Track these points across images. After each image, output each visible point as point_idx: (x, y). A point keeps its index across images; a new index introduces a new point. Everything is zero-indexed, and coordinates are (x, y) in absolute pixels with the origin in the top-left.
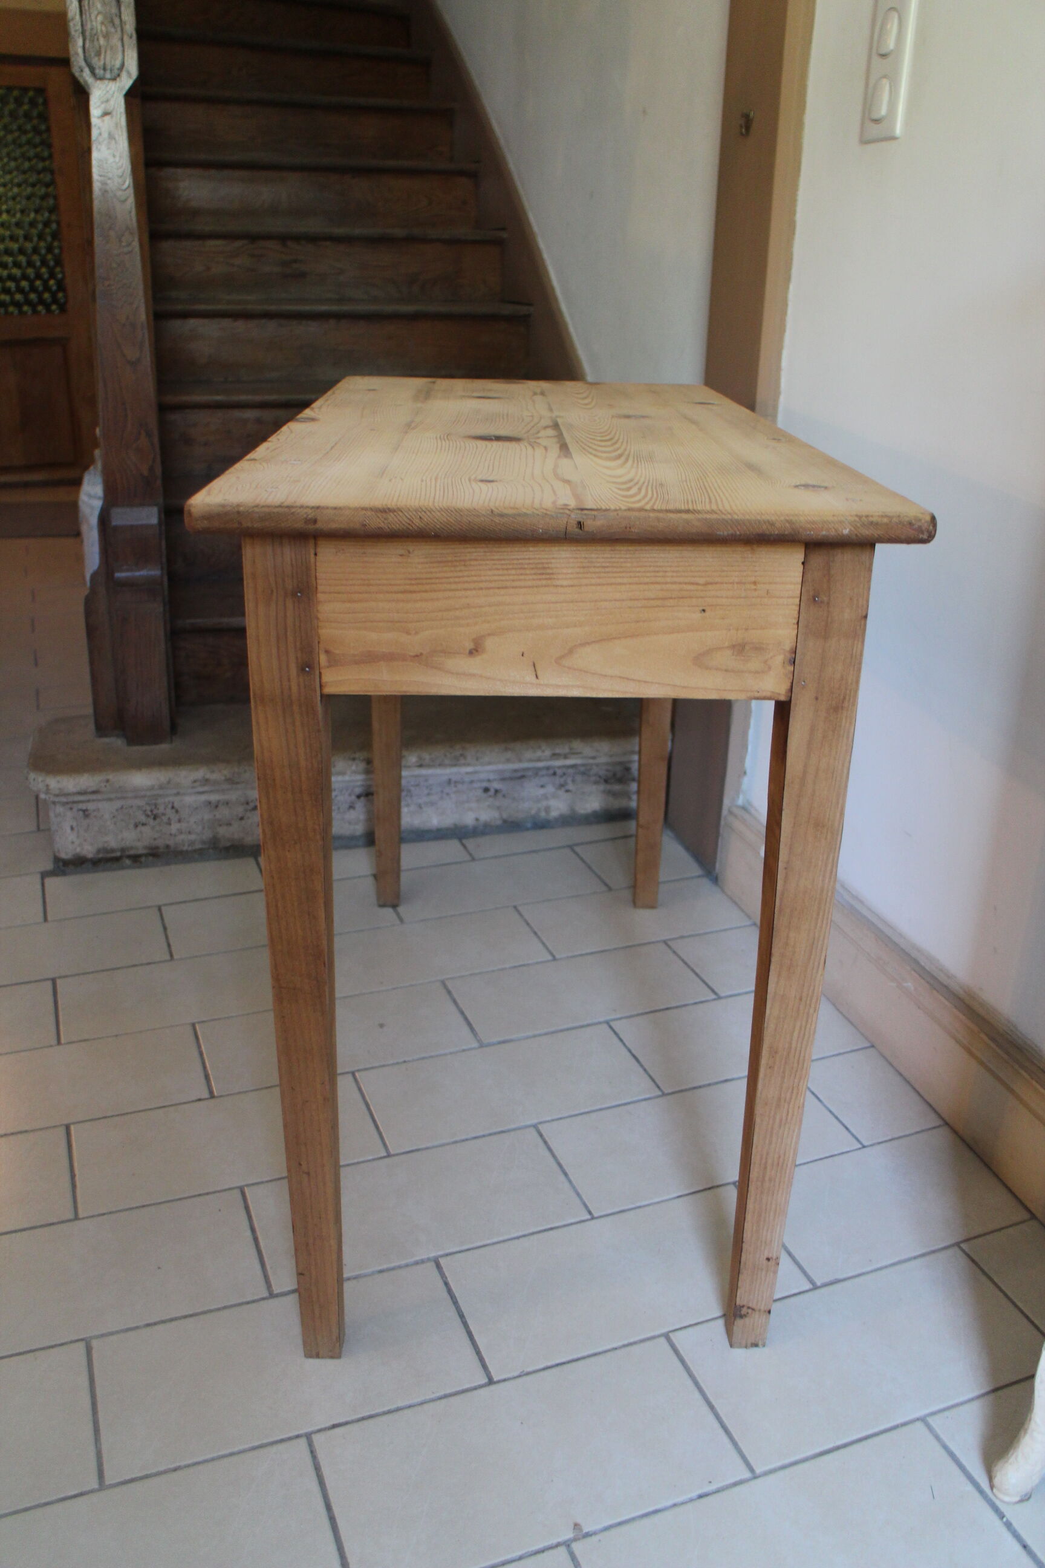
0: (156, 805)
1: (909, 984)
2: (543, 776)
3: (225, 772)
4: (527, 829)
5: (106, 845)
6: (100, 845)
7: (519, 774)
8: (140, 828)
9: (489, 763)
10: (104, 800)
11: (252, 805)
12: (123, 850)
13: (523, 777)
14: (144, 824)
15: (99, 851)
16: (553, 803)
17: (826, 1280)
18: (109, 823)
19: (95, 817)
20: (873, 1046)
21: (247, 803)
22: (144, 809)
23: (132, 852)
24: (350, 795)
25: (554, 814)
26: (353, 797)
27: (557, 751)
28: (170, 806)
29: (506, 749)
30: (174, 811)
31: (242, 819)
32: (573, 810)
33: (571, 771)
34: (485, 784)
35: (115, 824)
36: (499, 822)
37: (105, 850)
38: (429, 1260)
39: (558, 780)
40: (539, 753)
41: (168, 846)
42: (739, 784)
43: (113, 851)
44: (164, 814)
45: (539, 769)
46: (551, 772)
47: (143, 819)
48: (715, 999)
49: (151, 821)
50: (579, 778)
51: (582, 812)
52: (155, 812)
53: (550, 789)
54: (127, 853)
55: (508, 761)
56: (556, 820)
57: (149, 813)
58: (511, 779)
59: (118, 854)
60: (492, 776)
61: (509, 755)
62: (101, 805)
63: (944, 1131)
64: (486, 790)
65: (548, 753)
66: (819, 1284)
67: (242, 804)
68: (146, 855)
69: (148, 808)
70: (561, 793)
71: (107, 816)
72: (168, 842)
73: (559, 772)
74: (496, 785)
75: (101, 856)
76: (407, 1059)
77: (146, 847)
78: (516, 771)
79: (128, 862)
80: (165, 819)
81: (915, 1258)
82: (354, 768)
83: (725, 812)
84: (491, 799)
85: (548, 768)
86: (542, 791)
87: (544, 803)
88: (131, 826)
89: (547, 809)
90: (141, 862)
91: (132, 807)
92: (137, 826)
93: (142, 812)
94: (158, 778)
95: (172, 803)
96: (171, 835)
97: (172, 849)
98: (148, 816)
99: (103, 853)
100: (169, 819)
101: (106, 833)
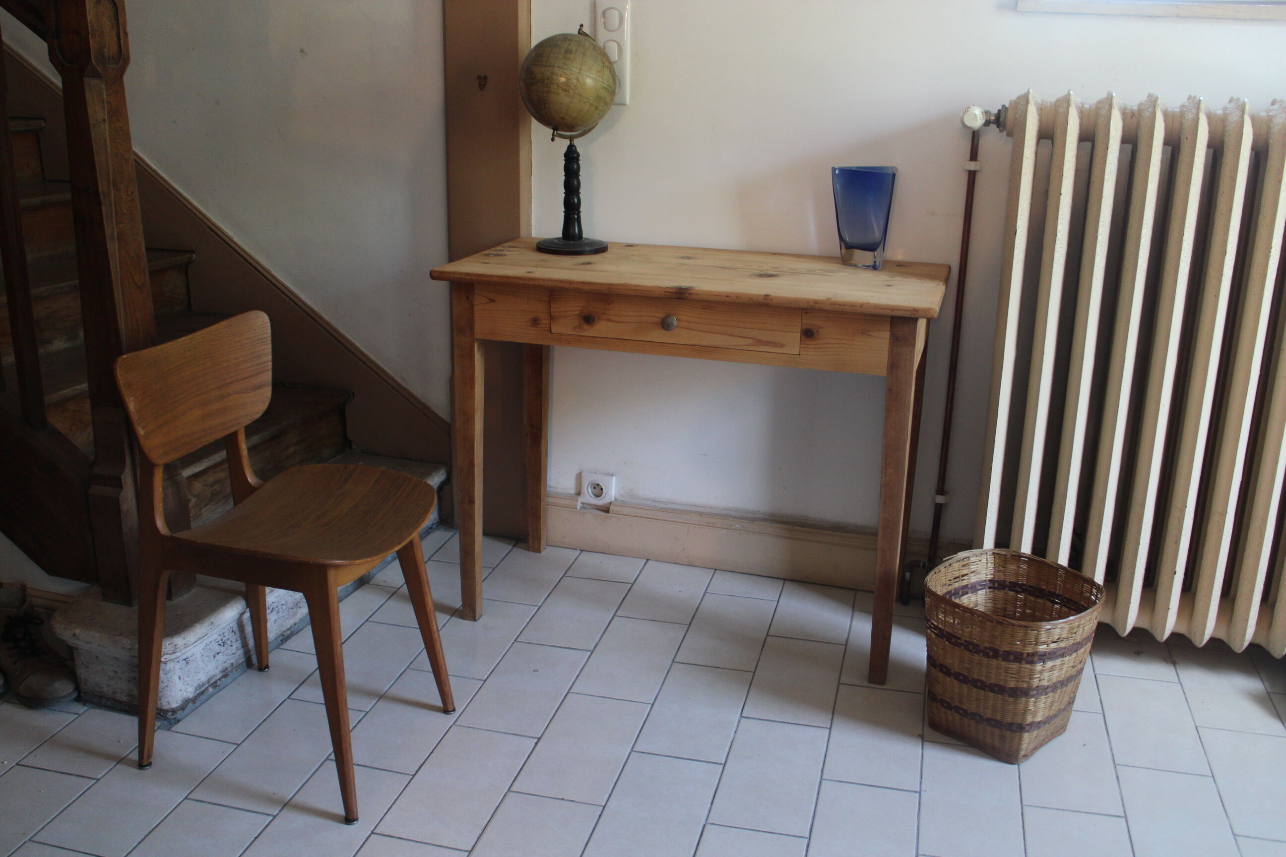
0: (224, 634)
5: (199, 682)
8: (218, 657)
12: (209, 681)
14: (218, 653)
15: (196, 690)
18: (200, 663)
19: (192, 661)
22: (217, 640)
23: (213, 680)
30: (233, 633)
35: (203, 661)
41: (232, 665)
43: (203, 684)
44: (228, 639)
47: (217, 648)
49: (222, 649)
52: (224, 639)
54: (211, 682)
57: (220, 642)
59: (206, 686)
68: (220, 679)
69: (220, 638)
71: (199, 656)
72: (232, 661)
75: (198, 692)
77: (221, 672)
79: (212, 689)
80: (229, 642)
88: (212, 658)
90: (219, 686)
91: (211, 642)
92: (215, 657)
93: (217, 644)
94: (238, 608)
95: (232, 628)
96: (233, 654)
97: (235, 665)
98: (220, 645)
99: (198, 690)
100: (231, 641)
101: (199, 672)
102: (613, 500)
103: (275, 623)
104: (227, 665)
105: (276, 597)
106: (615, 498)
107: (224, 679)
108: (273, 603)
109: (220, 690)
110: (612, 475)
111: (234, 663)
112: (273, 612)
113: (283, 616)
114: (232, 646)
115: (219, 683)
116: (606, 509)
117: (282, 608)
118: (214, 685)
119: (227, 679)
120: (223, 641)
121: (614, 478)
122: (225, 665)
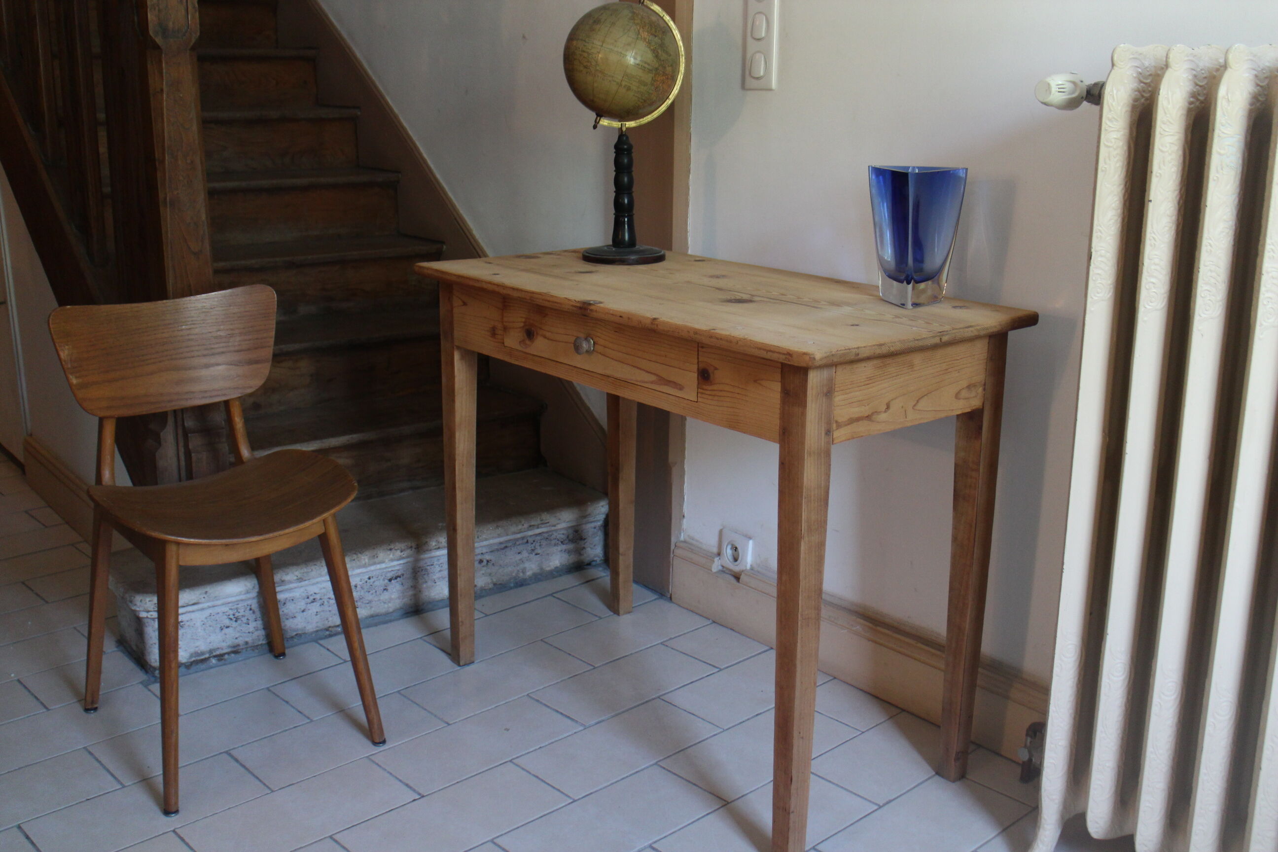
0: (237, 609)
2: (519, 545)
3: (297, 573)
4: (511, 588)
5: (197, 649)
6: (192, 650)
7: (503, 546)
8: (226, 631)
9: (486, 539)
10: (198, 610)
11: (311, 598)
12: (211, 651)
13: (506, 547)
14: (227, 627)
15: (191, 656)
16: (527, 565)
17: (885, 801)
18: (200, 630)
19: (189, 626)
20: (835, 678)
21: (308, 598)
22: (228, 614)
23: (218, 653)
24: (384, 580)
25: (529, 573)
26: (387, 581)
27: (533, 524)
28: (249, 607)
29: (498, 527)
30: (251, 612)
31: (303, 611)
32: (541, 569)
33: (538, 538)
34: (480, 557)
35: (205, 629)
36: (491, 586)
37: (197, 654)
39: (530, 547)
40: (520, 527)
41: (247, 643)
42: (680, 525)
43: (203, 653)
44: (243, 616)
45: (517, 540)
46: (525, 541)
47: (227, 622)
49: (234, 624)
50: (544, 543)
51: (548, 569)
52: (237, 614)
53: (525, 554)
54: (214, 654)
55: (499, 536)
56: (530, 578)
57: (232, 617)
58: (497, 550)
59: (207, 656)
60: (484, 550)
61: (500, 531)
62: (193, 616)
63: (904, 715)
64: (481, 561)
65: (526, 526)
66: (881, 805)
67: (304, 599)
68: (228, 653)
69: (231, 612)
70: (532, 556)
71: (199, 624)
72: (247, 639)
73: (530, 540)
74: (487, 557)
75: (193, 659)
76: (542, 745)
77: (229, 647)
78: (501, 543)
79: (214, 661)
80: (244, 620)
82: (391, 556)
83: (672, 547)
84: (485, 568)
85: (523, 538)
86: (519, 556)
87: (522, 566)
88: (218, 630)
89: (524, 571)
90: (225, 660)
91: (218, 613)
92: (222, 629)
93: (226, 617)
94: (246, 585)
95: (251, 606)
96: (249, 633)
97: (250, 644)
98: (231, 619)
99: (195, 657)
100: (248, 619)
101: (197, 640)
102: (748, 567)
103: (316, 615)
104: (240, 641)
105: (321, 589)
106: (751, 566)
107: (233, 655)
108: (315, 593)
109: (225, 664)
110: (750, 538)
111: (250, 642)
112: (315, 603)
113: (330, 611)
114: (248, 624)
115: (226, 656)
116: (737, 577)
117: (328, 602)
118: (220, 657)
119: (237, 656)
120: (236, 616)
121: (751, 542)
122: (237, 641)
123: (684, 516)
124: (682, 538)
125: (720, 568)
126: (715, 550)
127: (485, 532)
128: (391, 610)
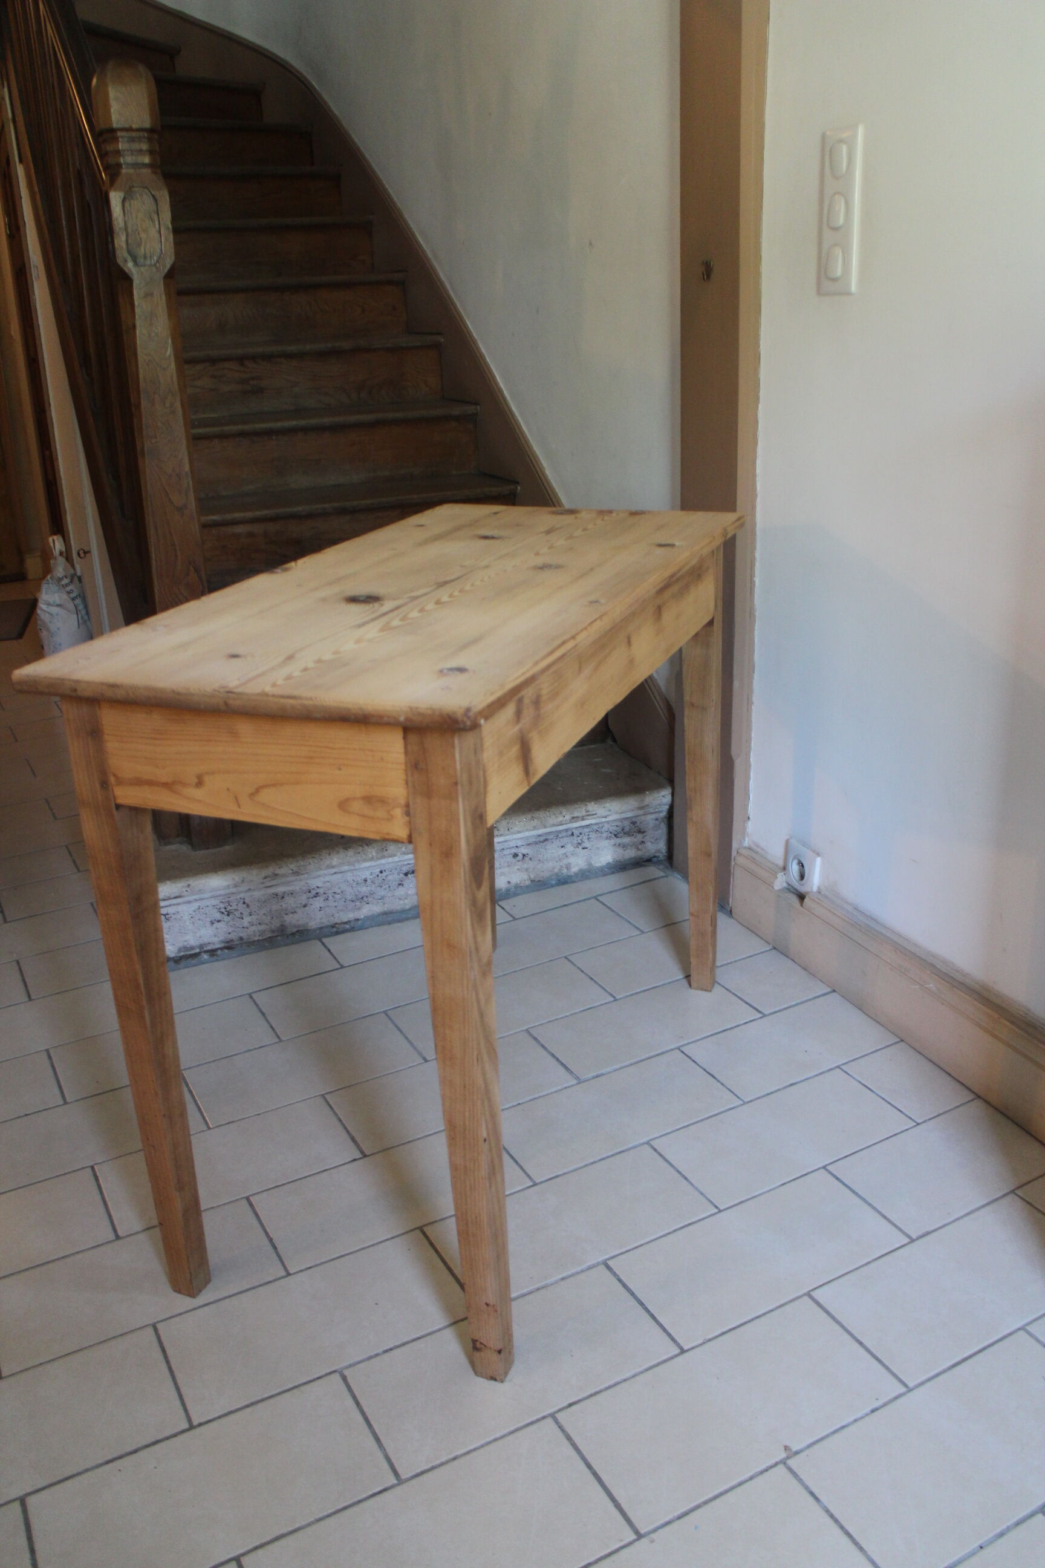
0: (229, 902)
1: (931, 985)
2: (563, 837)
3: (292, 866)
4: (552, 886)
5: (185, 943)
6: (181, 945)
7: (542, 839)
8: (216, 925)
9: (519, 832)
10: (184, 903)
11: (314, 892)
12: (201, 946)
13: (546, 840)
14: (219, 921)
15: (180, 950)
16: (572, 860)
17: (920, 1233)
18: (188, 924)
19: (175, 919)
20: (902, 1041)
21: (310, 892)
22: (218, 907)
23: (209, 948)
24: (398, 874)
25: (574, 870)
26: (402, 875)
27: (575, 815)
28: (242, 901)
29: (533, 818)
30: (245, 906)
31: (305, 906)
32: (590, 864)
33: (586, 830)
34: (514, 851)
35: (193, 923)
36: (528, 883)
37: (185, 948)
38: (598, 1264)
39: (575, 840)
40: (561, 819)
41: (241, 938)
42: (744, 828)
43: (192, 948)
44: (236, 910)
45: (560, 832)
46: (570, 833)
47: (218, 916)
48: (761, 1018)
49: (226, 918)
50: (593, 835)
51: (598, 865)
52: (229, 908)
53: (570, 848)
54: (205, 949)
55: (535, 828)
56: (576, 874)
57: (223, 910)
58: (536, 843)
59: (197, 951)
60: (519, 843)
61: (535, 822)
62: (180, 908)
63: (978, 1103)
64: (515, 855)
65: (568, 817)
66: (914, 1237)
67: (305, 893)
68: (221, 949)
69: (222, 906)
70: (579, 850)
71: (186, 917)
72: (242, 935)
73: (576, 832)
74: (524, 851)
75: (182, 954)
76: (520, 1102)
77: (222, 942)
78: (539, 836)
79: (205, 956)
80: (237, 914)
81: (983, 1206)
82: (403, 849)
83: (734, 853)
84: (520, 863)
85: (567, 830)
86: (563, 851)
87: (565, 861)
88: (208, 924)
89: (568, 867)
90: (217, 955)
91: (208, 906)
92: (213, 924)
93: (217, 910)
95: (244, 899)
96: (243, 927)
97: (245, 940)
98: (223, 913)
99: (184, 952)
100: (241, 913)
101: (185, 933)
102: (815, 889)
103: (320, 910)
104: (233, 936)
105: (325, 883)
106: (819, 888)
107: (226, 951)
108: (318, 887)
109: (217, 960)
110: (818, 855)
111: (245, 937)
112: (318, 898)
113: (336, 907)
114: (242, 919)
115: (219, 952)
116: (802, 898)
117: (333, 896)
118: (212, 953)
119: (231, 952)
120: (228, 910)
121: (819, 860)
122: (230, 937)
123: (749, 818)
124: (746, 844)
125: (785, 885)
126: (781, 863)
127: (517, 823)
128: (407, 907)
